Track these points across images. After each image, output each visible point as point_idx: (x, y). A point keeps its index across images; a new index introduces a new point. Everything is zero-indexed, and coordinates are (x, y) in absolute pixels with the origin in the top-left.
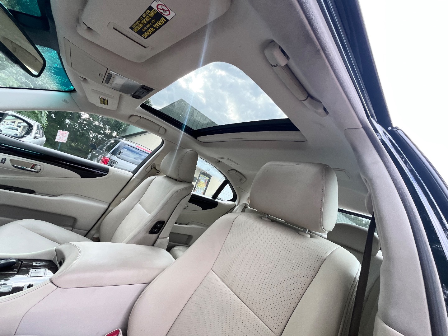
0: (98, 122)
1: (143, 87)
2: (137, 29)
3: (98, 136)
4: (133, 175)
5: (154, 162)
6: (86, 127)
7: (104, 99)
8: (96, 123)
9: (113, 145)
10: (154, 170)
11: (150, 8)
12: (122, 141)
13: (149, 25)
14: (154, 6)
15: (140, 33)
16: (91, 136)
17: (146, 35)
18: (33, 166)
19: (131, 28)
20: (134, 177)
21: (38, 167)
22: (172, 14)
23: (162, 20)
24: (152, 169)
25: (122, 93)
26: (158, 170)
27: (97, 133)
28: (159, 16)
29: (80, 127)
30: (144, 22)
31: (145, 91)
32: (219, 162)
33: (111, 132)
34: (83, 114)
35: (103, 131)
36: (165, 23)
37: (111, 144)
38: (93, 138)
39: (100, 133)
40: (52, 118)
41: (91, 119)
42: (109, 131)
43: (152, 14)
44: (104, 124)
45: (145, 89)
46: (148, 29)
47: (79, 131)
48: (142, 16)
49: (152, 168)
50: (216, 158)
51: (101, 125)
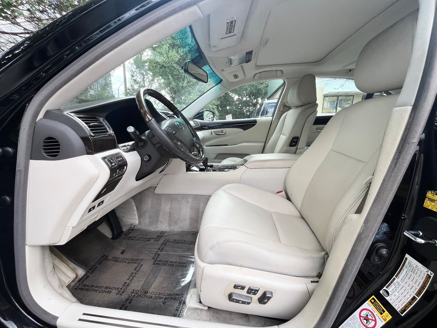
0: (245, 97)
1: (247, 53)
2: (228, 33)
3: (249, 109)
4: (273, 118)
5: (283, 102)
6: (239, 106)
7: (235, 75)
8: (245, 99)
9: (260, 109)
10: (285, 108)
11: (228, 23)
12: (265, 102)
13: (231, 27)
14: (228, 21)
15: (230, 32)
16: (245, 111)
17: (232, 31)
18: (222, 132)
19: (226, 34)
20: (274, 119)
21: (224, 131)
22: (235, 18)
23: (234, 22)
24: (284, 108)
25: (241, 65)
26: (289, 107)
27: (248, 106)
28: (232, 22)
29: (236, 108)
30: (229, 28)
31: (249, 55)
32: (350, 70)
33: (257, 101)
34: (234, 97)
35: (251, 103)
36: (235, 22)
37: (258, 109)
38: (247, 111)
39: (249, 106)
40: (220, 110)
41: (240, 97)
42: (255, 101)
43: (229, 24)
44: (250, 97)
45: (249, 53)
46: (232, 29)
47: (237, 111)
48: (227, 27)
49: (284, 106)
50: (342, 69)
51: (248, 99)
